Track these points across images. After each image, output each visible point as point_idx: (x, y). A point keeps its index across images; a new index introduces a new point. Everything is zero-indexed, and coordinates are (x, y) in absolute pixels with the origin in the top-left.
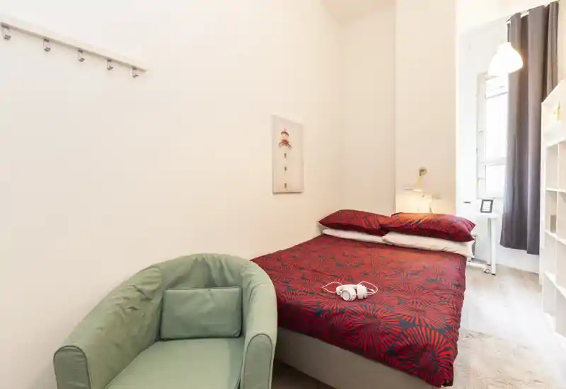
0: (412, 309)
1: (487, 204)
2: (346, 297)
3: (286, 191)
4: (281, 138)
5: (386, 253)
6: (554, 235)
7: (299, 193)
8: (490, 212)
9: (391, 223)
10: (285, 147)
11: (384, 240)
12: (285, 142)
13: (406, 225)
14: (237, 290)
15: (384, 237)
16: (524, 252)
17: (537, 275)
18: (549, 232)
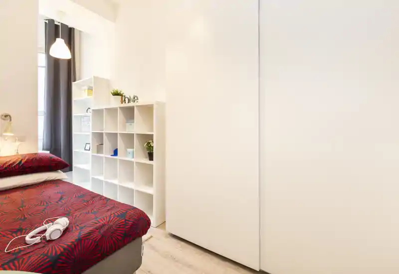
2: (55, 237)
6: (100, 155)
18: (96, 154)
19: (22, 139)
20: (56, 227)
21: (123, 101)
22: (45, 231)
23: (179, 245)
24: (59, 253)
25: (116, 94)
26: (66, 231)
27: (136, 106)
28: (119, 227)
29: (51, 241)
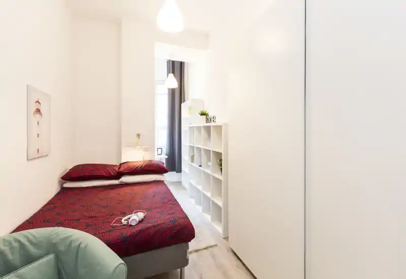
0: (170, 214)
1: (160, 150)
2: (133, 224)
3: (39, 155)
4: (34, 107)
5: (127, 190)
6: (193, 164)
7: (47, 155)
8: (161, 154)
9: (125, 170)
10: (38, 115)
11: (121, 182)
12: (38, 111)
13: (134, 170)
14: (51, 257)
15: (120, 180)
16: (175, 172)
17: (181, 182)
18: (191, 163)
19: (146, 150)
20: (136, 217)
21: (208, 120)
22: (129, 218)
23: (236, 263)
24: (128, 235)
25: (203, 114)
26: (141, 222)
27: (213, 126)
28: (176, 226)
29: (131, 225)
